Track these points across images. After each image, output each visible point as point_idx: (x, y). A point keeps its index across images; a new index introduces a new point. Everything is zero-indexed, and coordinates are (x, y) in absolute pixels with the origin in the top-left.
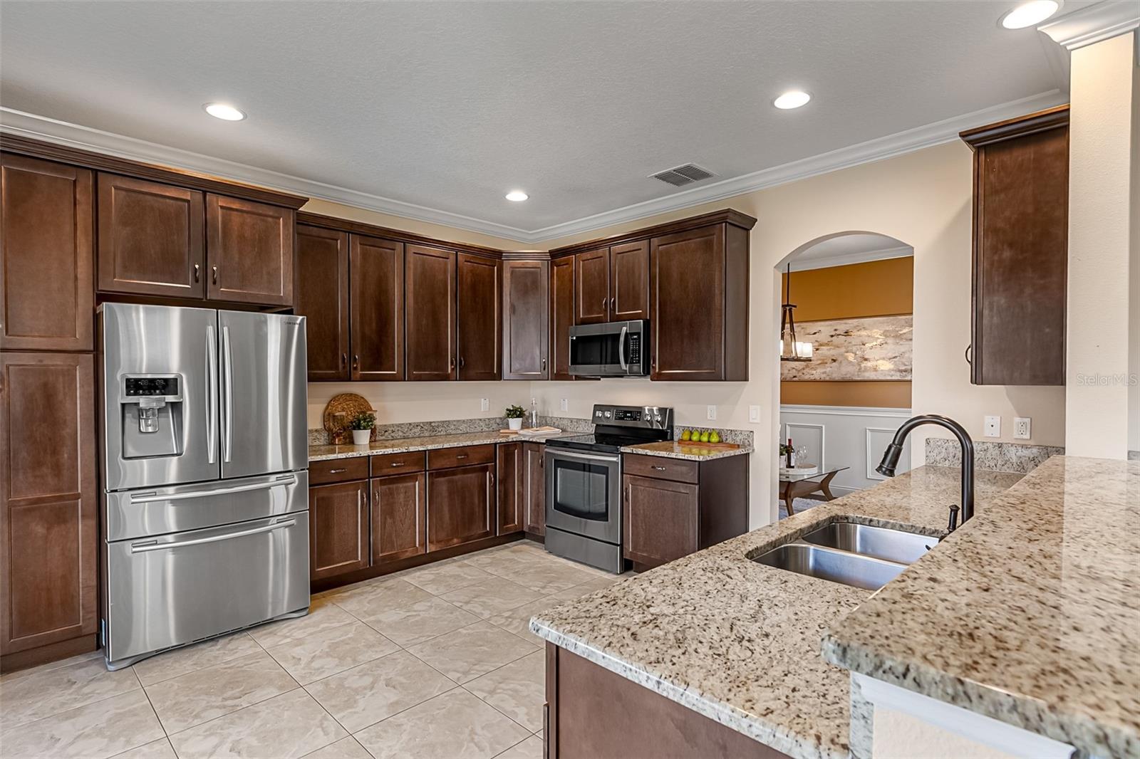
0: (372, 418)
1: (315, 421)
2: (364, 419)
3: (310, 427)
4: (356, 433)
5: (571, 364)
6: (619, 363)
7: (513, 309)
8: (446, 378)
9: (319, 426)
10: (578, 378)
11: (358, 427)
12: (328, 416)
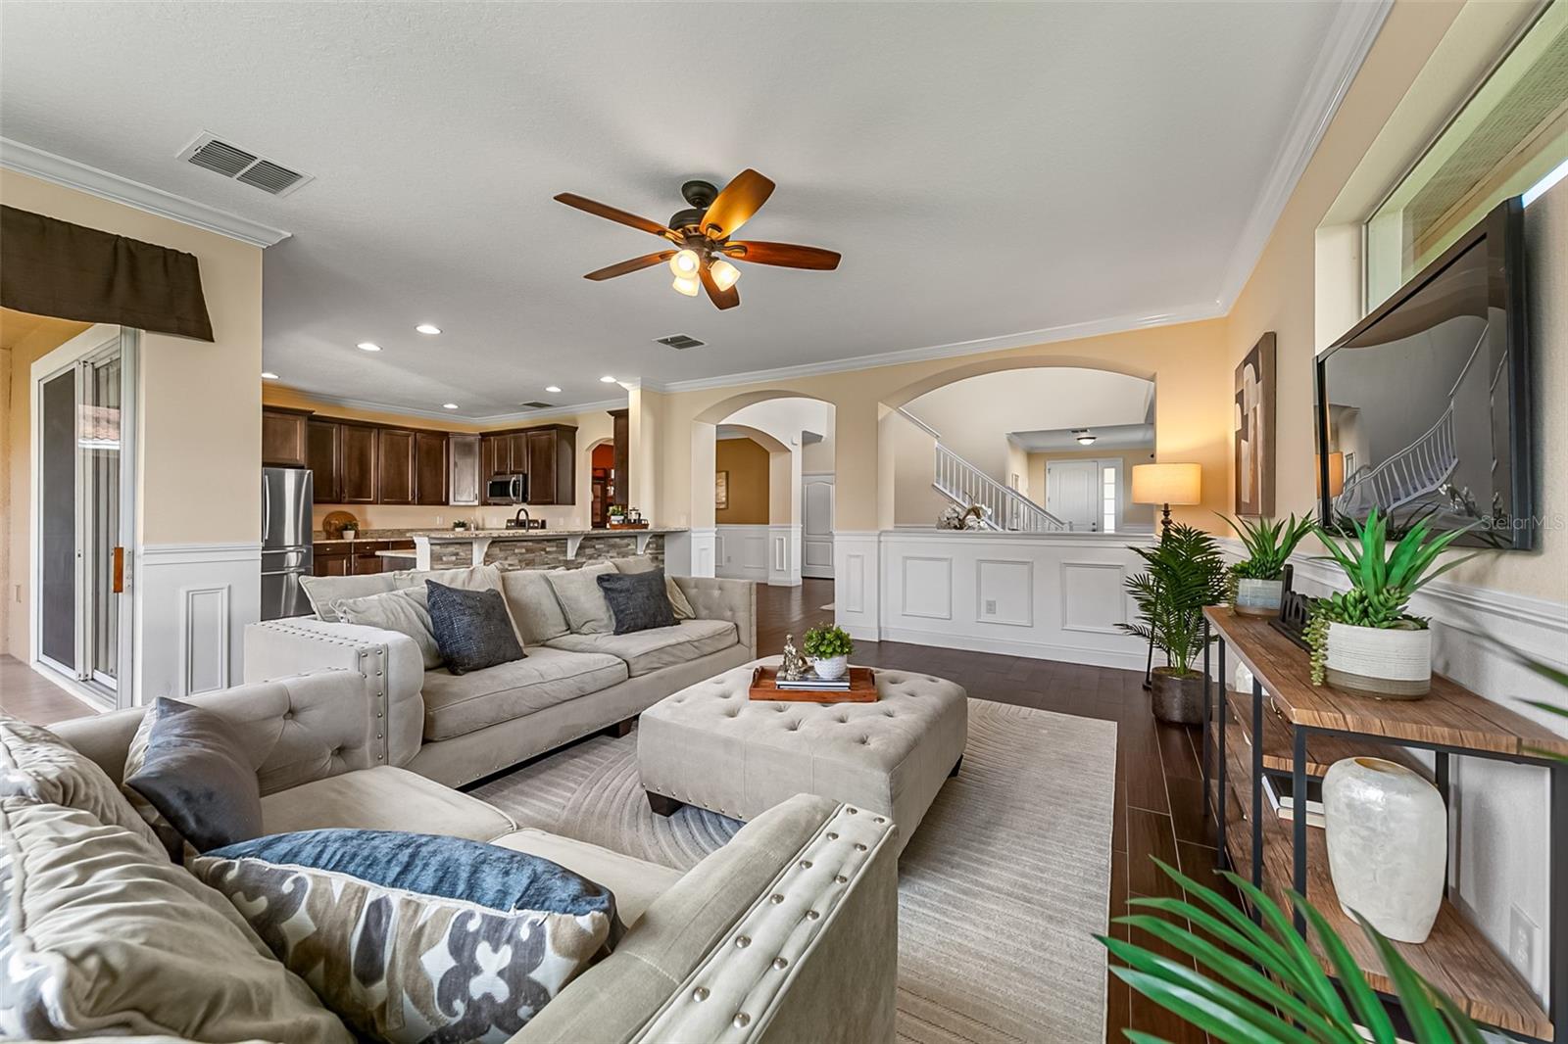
0: (356, 525)
1: (317, 525)
2: (350, 524)
3: (314, 529)
4: (345, 532)
5: (491, 495)
6: (509, 495)
7: (455, 464)
8: (407, 503)
9: (320, 528)
10: (495, 504)
11: (346, 529)
12: (327, 523)
